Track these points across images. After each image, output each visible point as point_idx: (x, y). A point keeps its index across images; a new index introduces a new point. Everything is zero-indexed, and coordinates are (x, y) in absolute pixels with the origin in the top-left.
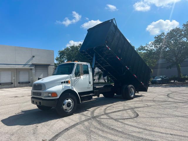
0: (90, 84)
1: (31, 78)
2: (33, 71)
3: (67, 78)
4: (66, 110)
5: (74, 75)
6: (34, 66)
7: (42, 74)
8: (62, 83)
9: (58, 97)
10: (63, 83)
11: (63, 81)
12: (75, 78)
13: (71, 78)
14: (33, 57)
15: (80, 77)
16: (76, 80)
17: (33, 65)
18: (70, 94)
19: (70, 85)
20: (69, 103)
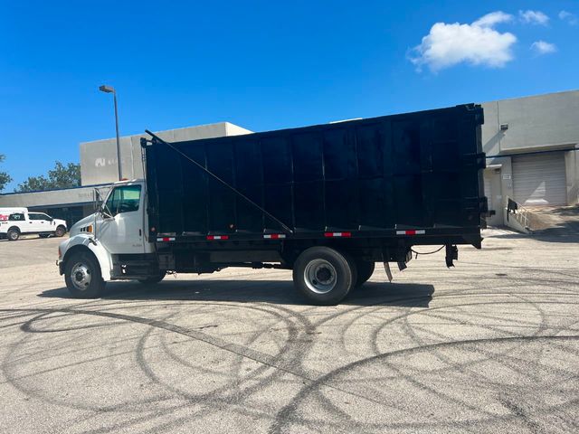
0: (140, 235)
1: (499, 197)
2: (506, 177)
6: (509, 158)
7: (543, 183)
9: (62, 259)
10: (83, 232)
11: (83, 226)
13: (95, 221)
14: (504, 128)
15: (113, 218)
16: (104, 226)
17: (503, 155)
19: (92, 236)
20: (79, 273)
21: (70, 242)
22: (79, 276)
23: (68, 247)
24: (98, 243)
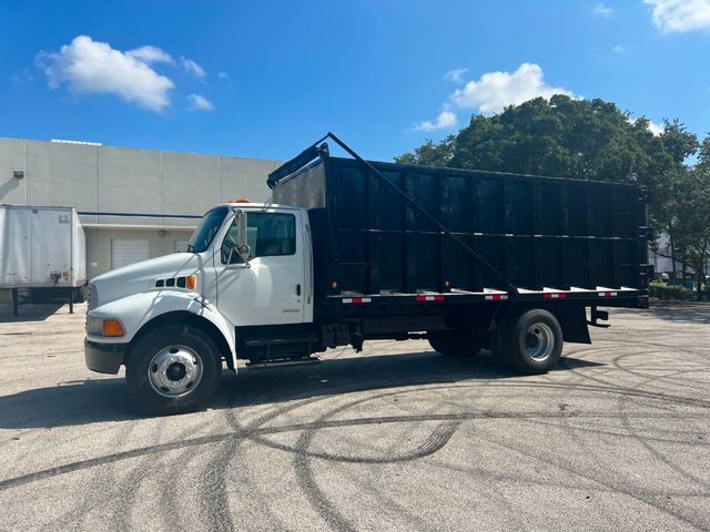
0: (299, 294)
3: (185, 265)
4: (165, 389)
5: (218, 256)
8: (160, 283)
9: (127, 339)
10: (165, 287)
11: (165, 277)
12: (220, 269)
13: (200, 269)
15: (244, 265)
16: (227, 277)
18: (186, 329)
19: (196, 295)
20: (176, 364)
21: (153, 306)
22: (177, 371)
23: (149, 317)
24: (211, 306)
